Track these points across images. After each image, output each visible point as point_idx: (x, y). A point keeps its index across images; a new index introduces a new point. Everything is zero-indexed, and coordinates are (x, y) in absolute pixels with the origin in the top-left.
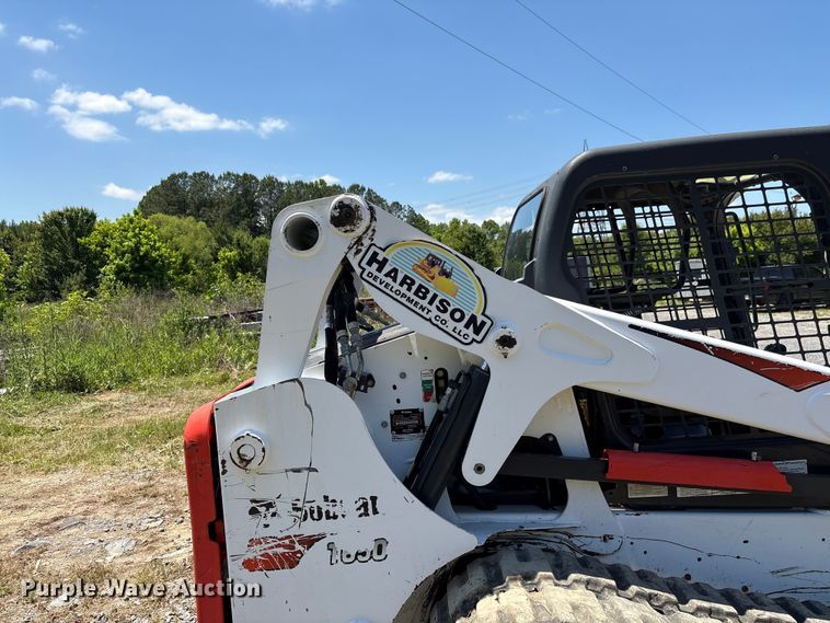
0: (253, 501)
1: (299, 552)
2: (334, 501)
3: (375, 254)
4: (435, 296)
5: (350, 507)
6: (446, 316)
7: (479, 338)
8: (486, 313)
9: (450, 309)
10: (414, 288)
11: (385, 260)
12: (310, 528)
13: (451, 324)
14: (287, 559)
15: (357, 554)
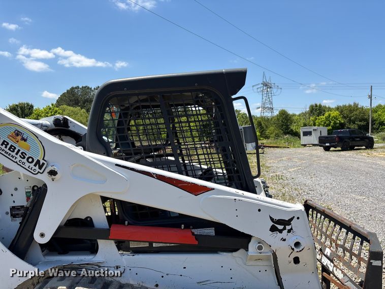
4: (19, 150)
7: (41, 171)
8: (45, 159)
9: (26, 157)
10: (8, 146)
13: (27, 164)
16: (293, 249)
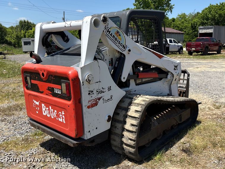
0: (89, 91)
1: (98, 102)
2: (104, 88)
3: (108, 30)
4: (118, 40)
5: (107, 89)
6: (120, 45)
7: (124, 50)
8: (126, 44)
9: (120, 43)
10: (115, 38)
11: (110, 31)
12: (100, 95)
13: (120, 47)
14: (95, 104)
15: (108, 100)
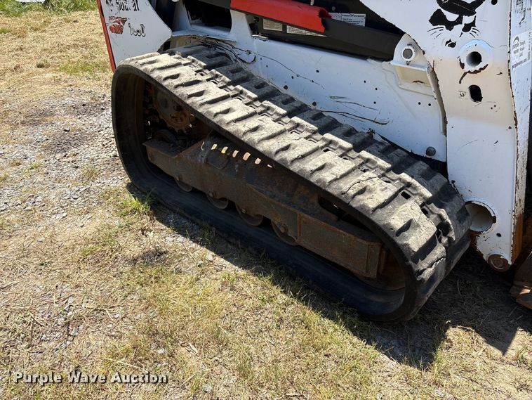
5: (131, 5)
12: (122, 14)
15: (137, 31)
16: (462, 65)
